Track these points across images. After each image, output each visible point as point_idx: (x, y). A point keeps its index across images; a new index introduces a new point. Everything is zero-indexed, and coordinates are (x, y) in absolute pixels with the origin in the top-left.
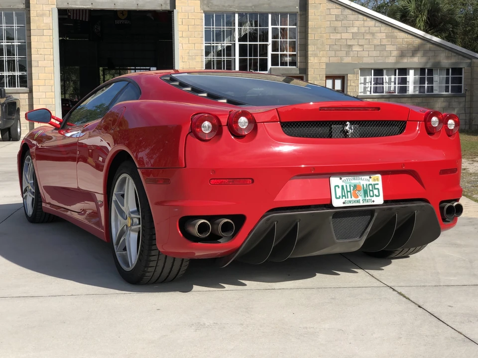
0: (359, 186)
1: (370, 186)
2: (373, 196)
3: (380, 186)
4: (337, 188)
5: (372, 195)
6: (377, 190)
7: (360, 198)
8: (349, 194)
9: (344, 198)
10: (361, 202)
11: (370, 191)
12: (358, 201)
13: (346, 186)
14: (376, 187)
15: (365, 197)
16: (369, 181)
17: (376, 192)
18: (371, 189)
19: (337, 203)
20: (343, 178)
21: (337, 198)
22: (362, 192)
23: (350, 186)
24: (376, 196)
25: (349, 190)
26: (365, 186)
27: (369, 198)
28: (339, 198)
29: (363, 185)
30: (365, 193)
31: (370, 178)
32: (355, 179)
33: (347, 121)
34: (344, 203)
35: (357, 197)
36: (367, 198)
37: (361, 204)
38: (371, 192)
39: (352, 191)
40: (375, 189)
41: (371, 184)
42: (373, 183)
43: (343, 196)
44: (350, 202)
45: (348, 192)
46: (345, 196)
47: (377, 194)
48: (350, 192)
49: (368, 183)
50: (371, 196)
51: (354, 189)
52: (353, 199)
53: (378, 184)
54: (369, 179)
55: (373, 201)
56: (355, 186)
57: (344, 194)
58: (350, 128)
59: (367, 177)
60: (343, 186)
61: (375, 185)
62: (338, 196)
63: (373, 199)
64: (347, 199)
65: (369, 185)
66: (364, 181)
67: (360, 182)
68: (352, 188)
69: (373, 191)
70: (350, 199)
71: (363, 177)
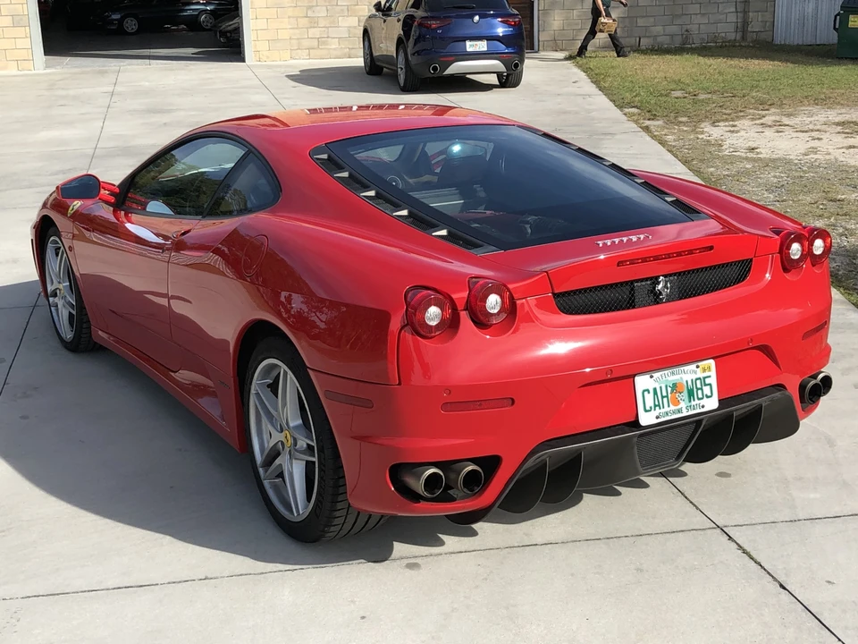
0: (681, 384)
1: (698, 382)
2: (702, 398)
3: (713, 380)
4: (646, 393)
5: (700, 396)
6: (708, 387)
7: (683, 405)
8: (665, 400)
9: (657, 408)
10: (684, 410)
11: (698, 389)
12: (680, 411)
13: (661, 388)
14: (708, 381)
15: (690, 401)
16: (696, 373)
17: (707, 390)
18: (699, 386)
19: (646, 419)
20: (656, 375)
21: (646, 411)
22: (685, 393)
23: (666, 387)
24: (708, 397)
25: (664, 394)
26: (690, 383)
27: (697, 402)
28: (650, 410)
29: (687, 382)
30: (691, 394)
31: (698, 367)
32: (673, 373)
33: (659, 277)
34: (657, 418)
35: (676, 403)
36: (693, 403)
37: (685, 414)
38: (700, 392)
39: (669, 395)
40: (706, 385)
41: (700, 379)
42: (701, 375)
43: (655, 406)
44: (667, 414)
45: (663, 397)
46: (659, 405)
47: (709, 394)
48: (667, 396)
49: (694, 377)
50: (699, 399)
51: (672, 392)
52: (672, 408)
53: (710, 377)
54: (696, 369)
55: (703, 407)
56: (675, 386)
57: (657, 403)
58: (666, 287)
59: (693, 367)
60: (655, 390)
61: (705, 378)
62: (648, 408)
63: (702, 402)
64: (662, 410)
65: (697, 379)
66: (688, 374)
67: (681, 378)
68: (669, 389)
69: (702, 389)
70: (666, 409)
71: (687, 368)
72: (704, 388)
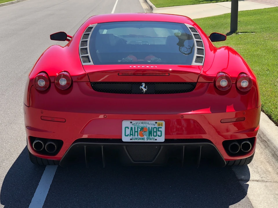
0: (146, 128)
2: (156, 136)
3: (163, 130)
4: (127, 129)
5: (155, 134)
6: (160, 132)
7: (145, 137)
8: (136, 133)
9: (131, 136)
10: (146, 139)
11: (154, 132)
12: (143, 139)
13: (135, 128)
14: (160, 129)
15: (149, 136)
16: (154, 125)
17: (159, 133)
18: (155, 130)
20: (134, 122)
21: (126, 136)
22: (147, 132)
23: (138, 128)
24: (159, 136)
25: (136, 130)
27: (153, 137)
28: (128, 136)
29: (149, 128)
30: (150, 133)
31: (156, 123)
32: (142, 123)
33: (142, 83)
34: (131, 139)
35: (143, 136)
36: (151, 137)
37: (146, 141)
39: (139, 132)
40: (159, 131)
41: (156, 128)
42: (156, 126)
43: (130, 135)
44: (136, 139)
45: (135, 132)
46: (132, 135)
47: (160, 135)
48: (137, 132)
49: (153, 126)
50: (154, 136)
51: (141, 131)
52: (139, 137)
53: (161, 128)
54: (155, 124)
55: (156, 140)
56: (142, 129)
57: (132, 133)
58: (145, 87)
59: (153, 122)
60: (132, 128)
61: (159, 128)
62: (127, 134)
63: (156, 138)
64: (134, 137)
65: (154, 128)
66: (150, 124)
67: (147, 126)
68: (139, 129)
69: (156, 132)
70: (136, 137)
71: (150, 122)
72: (157, 132)
